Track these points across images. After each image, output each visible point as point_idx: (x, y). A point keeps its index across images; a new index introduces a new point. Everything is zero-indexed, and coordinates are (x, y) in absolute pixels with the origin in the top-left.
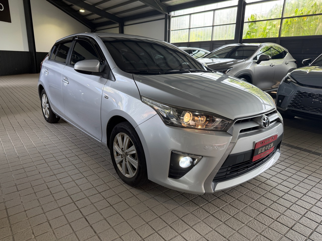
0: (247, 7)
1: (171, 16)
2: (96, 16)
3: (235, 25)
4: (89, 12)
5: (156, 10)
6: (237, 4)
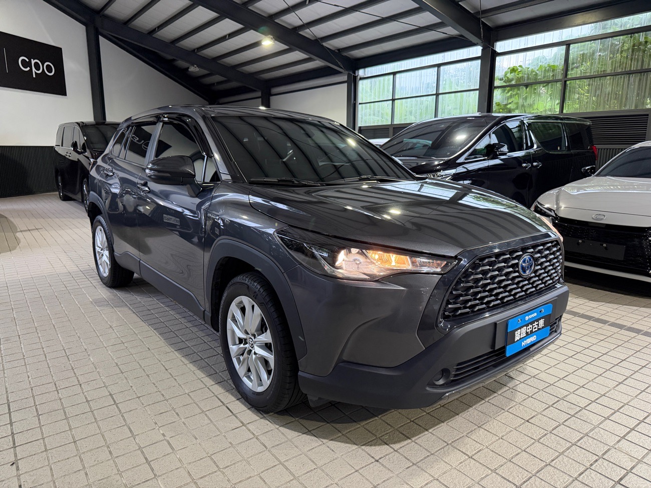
0: (498, 59)
1: (359, 78)
3: (478, 92)
4: (205, 72)
5: (329, 67)
6: (479, 54)
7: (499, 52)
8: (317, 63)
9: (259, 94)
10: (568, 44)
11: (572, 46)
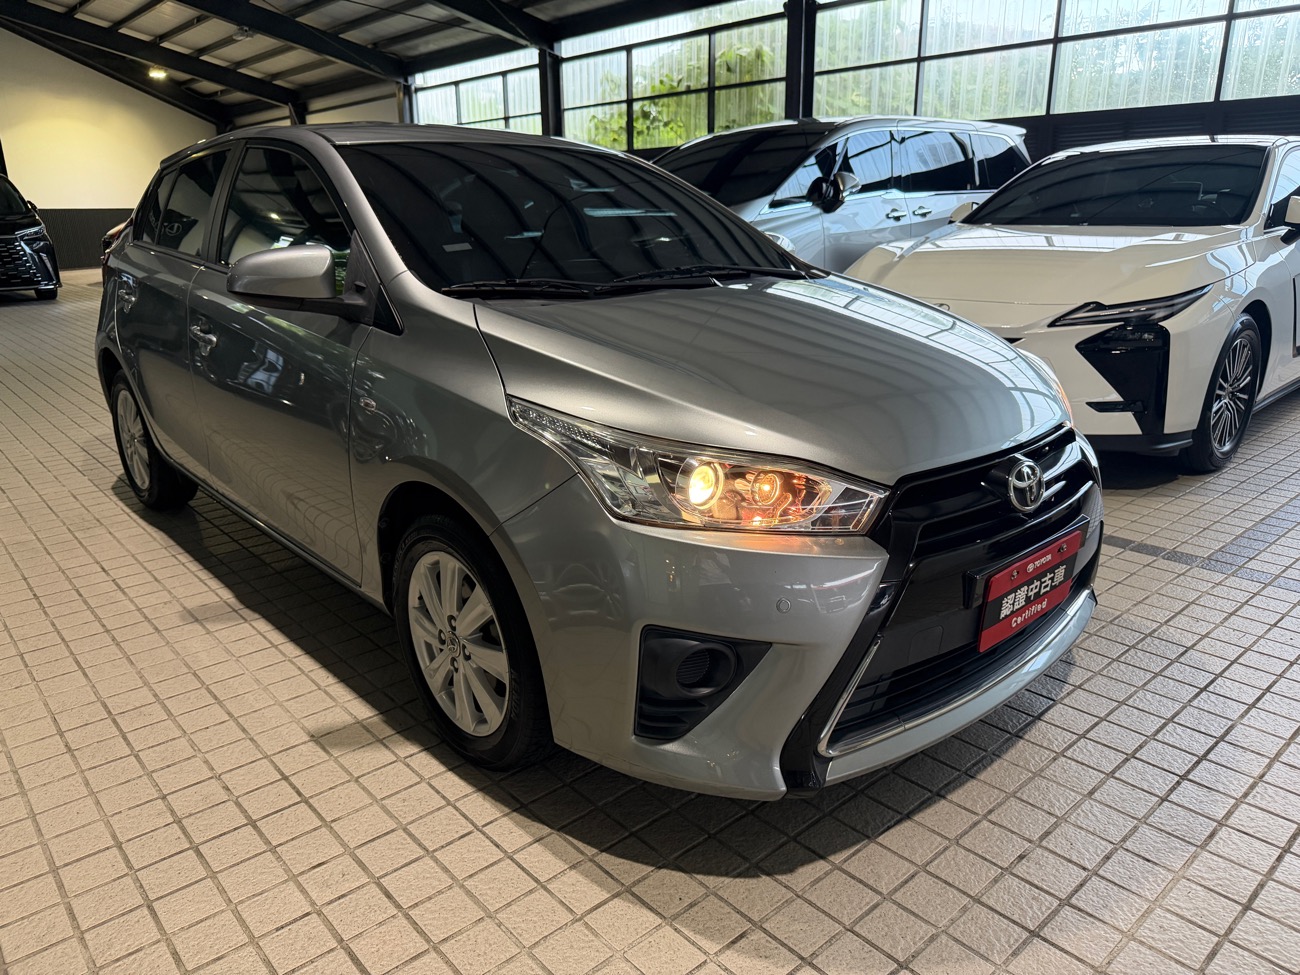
0: (566, 68)
1: (413, 88)
2: (207, 86)
3: (539, 117)
4: (182, 76)
5: (363, 73)
6: (536, 61)
7: (564, 56)
8: (339, 67)
9: (285, 111)
10: (628, 49)
11: (635, 52)
